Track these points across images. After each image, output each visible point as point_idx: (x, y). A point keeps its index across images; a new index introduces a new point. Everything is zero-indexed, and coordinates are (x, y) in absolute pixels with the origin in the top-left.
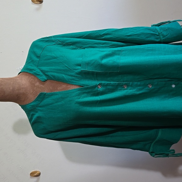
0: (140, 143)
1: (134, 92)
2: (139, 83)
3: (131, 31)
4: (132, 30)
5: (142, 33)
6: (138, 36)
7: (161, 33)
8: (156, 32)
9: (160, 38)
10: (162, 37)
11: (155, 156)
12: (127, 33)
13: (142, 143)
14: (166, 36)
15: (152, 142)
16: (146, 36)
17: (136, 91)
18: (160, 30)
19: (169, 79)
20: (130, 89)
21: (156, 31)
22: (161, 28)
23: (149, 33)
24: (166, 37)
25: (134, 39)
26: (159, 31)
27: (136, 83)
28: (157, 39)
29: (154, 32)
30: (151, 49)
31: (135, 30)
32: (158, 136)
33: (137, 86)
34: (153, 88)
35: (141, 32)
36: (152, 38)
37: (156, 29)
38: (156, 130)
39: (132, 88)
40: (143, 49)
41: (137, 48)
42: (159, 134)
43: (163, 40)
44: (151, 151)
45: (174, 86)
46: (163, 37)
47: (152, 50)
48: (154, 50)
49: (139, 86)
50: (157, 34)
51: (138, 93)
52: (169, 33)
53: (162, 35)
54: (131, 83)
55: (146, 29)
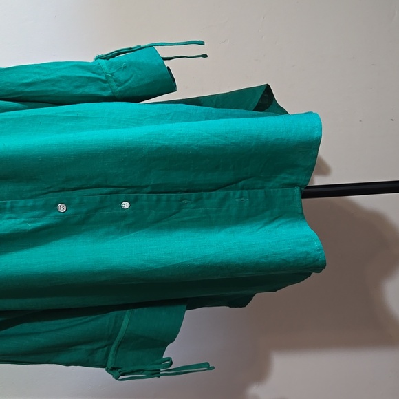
0: (79, 347)
1: (18, 226)
2: (30, 203)
3: (35, 73)
4: (37, 70)
5: (63, 77)
6: (53, 85)
7: (112, 74)
8: (100, 75)
9: (111, 87)
10: (114, 84)
11: (121, 377)
12: (22, 79)
13: (83, 347)
14: (126, 81)
15: (112, 344)
16: (76, 84)
17: (24, 222)
18: (110, 69)
19: (112, 189)
20: (8, 219)
21: (99, 71)
22: (112, 63)
23: (81, 77)
24: (126, 84)
25: (42, 91)
26: (106, 69)
27: (21, 202)
28: (104, 89)
29: (94, 73)
30: (75, 115)
31: (45, 69)
32: (122, 329)
33: (25, 209)
34: (69, 212)
35: (61, 73)
36: (92, 90)
37: (99, 67)
38: (115, 313)
39: (13, 215)
40: (53, 116)
41: (38, 114)
42: (124, 322)
43: (120, 91)
44: (110, 365)
45: (126, 205)
46: (118, 86)
47: (77, 118)
48: (82, 118)
49: (33, 208)
50: (103, 78)
51: (30, 228)
52: (132, 76)
53: (115, 81)
54: (9, 203)
55: (74, 66)
